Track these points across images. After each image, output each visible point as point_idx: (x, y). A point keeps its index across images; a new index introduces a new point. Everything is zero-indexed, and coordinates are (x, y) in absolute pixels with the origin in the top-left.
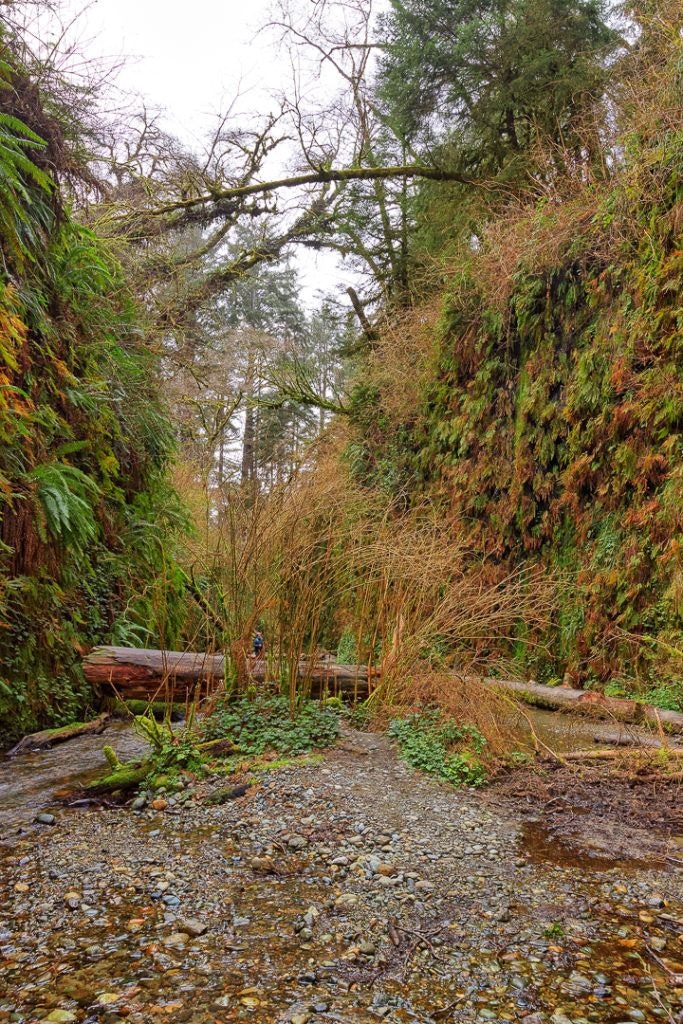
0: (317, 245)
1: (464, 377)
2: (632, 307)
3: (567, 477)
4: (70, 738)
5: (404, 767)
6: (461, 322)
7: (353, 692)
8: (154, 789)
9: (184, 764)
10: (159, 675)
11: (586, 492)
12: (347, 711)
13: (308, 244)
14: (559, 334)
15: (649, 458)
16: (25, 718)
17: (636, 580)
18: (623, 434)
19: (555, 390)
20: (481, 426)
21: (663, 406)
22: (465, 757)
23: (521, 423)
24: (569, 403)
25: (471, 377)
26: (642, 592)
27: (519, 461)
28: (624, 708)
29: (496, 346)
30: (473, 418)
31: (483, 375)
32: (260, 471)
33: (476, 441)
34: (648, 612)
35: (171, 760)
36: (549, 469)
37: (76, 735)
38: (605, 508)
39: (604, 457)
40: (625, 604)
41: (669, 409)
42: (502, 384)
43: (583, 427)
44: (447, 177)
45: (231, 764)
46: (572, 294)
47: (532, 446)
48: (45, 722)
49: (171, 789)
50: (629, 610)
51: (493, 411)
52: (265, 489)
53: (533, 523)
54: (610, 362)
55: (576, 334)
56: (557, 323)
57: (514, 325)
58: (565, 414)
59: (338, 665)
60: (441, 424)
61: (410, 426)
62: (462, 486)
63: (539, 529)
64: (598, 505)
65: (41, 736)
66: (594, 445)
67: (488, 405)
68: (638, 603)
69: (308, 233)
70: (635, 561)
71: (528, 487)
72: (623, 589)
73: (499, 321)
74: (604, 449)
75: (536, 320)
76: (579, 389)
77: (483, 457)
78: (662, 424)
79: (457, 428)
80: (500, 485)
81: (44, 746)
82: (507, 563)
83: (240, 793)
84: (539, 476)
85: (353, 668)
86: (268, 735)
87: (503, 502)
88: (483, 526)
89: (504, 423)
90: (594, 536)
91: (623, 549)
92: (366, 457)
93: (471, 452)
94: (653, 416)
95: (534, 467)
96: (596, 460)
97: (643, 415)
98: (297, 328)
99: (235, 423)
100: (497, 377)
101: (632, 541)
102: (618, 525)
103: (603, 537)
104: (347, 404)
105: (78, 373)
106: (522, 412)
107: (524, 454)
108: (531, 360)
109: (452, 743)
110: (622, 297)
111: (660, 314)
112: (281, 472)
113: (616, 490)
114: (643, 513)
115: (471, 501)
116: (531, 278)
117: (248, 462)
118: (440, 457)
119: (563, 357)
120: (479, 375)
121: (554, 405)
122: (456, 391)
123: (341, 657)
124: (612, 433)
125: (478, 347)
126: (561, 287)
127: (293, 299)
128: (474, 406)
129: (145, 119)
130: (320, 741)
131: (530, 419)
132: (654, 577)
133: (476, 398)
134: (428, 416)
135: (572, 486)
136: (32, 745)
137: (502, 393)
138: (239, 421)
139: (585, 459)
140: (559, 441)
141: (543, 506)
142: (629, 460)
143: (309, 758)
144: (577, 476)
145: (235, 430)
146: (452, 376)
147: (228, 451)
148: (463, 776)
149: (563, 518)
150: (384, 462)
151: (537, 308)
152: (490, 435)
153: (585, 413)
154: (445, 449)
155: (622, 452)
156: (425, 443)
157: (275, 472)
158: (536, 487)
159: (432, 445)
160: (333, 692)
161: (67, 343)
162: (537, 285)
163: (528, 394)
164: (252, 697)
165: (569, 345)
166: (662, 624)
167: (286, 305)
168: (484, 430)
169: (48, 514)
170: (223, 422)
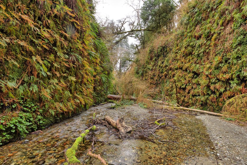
0: (131, 36)
1: (151, 59)
2: (173, 53)
3: (163, 74)
4: (104, 104)
5: (139, 107)
6: (151, 52)
7: (135, 100)
8: (116, 108)
9: (119, 106)
10: (116, 98)
11: (166, 77)
12: (134, 102)
13: (130, 36)
14: (164, 55)
15: (173, 73)
16: (100, 102)
17: (171, 88)
18: (170, 69)
19: (163, 63)
20: (153, 66)
21: (175, 66)
22: (145, 106)
23: (158, 66)
24: (164, 65)
25: (152, 59)
26: (171, 90)
27: (158, 72)
28: (167, 104)
29: (155, 56)
30: (152, 65)
31: (154, 59)
32: (122, 68)
33: (152, 68)
34: (172, 92)
35: (118, 105)
36: (162, 73)
37: (105, 104)
38: (168, 79)
39: (168, 72)
40: (169, 91)
41: (176, 67)
42: (156, 61)
43: (166, 68)
44: (150, 30)
45: (123, 106)
46: (166, 50)
47: (159, 70)
48: (101, 102)
49: (118, 108)
50: (170, 92)
51: (155, 64)
52: (122, 71)
53: (159, 80)
54: (170, 60)
55: (166, 55)
56: (164, 53)
57: (158, 53)
58: (164, 66)
59: (133, 97)
60: (148, 65)
61: (144, 65)
62: (150, 74)
63: (160, 81)
64: (167, 78)
65: (102, 104)
66: (167, 71)
67: (154, 64)
68: (171, 91)
69: (130, 35)
70: (171, 86)
71: (159, 75)
72: (169, 89)
73: (156, 52)
74: (168, 71)
75: (161, 52)
76: (165, 63)
77: (153, 71)
78: (175, 69)
79: (150, 66)
80: (155, 74)
81: (102, 105)
82: (156, 85)
83: (124, 108)
84: (160, 74)
85: (135, 98)
86: (126, 104)
87: (155, 77)
88: (153, 80)
89: (156, 66)
90: (166, 82)
91: (169, 84)
92: (138, 69)
93: (152, 70)
94: (174, 67)
95: (159, 73)
96: (167, 72)
97: (173, 68)
98: (128, 47)
99: (118, 61)
100: (156, 60)
101: (171, 83)
102: (169, 81)
103: (167, 82)
104: (135, 61)
105: (103, 62)
106: (158, 65)
107: (158, 71)
108: (160, 58)
109: (144, 105)
110: (171, 51)
111: (175, 55)
112: (125, 68)
113: (169, 77)
114: (172, 80)
115: (151, 76)
116: (161, 47)
117: (120, 67)
118: (148, 70)
119: (164, 58)
120: (153, 59)
121: (162, 65)
122: (150, 61)
123: (133, 96)
124: (169, 69)
125: (153, 55)
126: (164, 48)
127: (127, 42)
128: (152, 63)
129: (107, 18)
130: (131, 104)
131: (160, 66)
132: (173, 88)
133: (153, 62)
134: (146, 64)
135: (164, 76)
136: (101, 104)
137: (156, 62)
138: (119, 61)
139: (166, 72)
140: (163, 69)
141: (160, 78)
142: (171, 73)
143: (130, 106)
144: (165, 74)
145: (118, 62)
146: (150, 59)
147: (117, 65)
148: (145, 108)
149: (163, 79)
150: (140, 70)
151: (161, 51)
152: (154, 67)
153: (166, 66)
154: (148, 69)
155: (170, 72)
156: (146, 68)
157: (124, 68)
158: (160, 75)
159: (147, 68)
160: (133, 100)
161: (102, 59)
162: (161, 48)
163: (160, 63)
164: (124, 100)
165: (165, 56)
166: (173, 94)
167: (126, 43)
168: (153, 67)
169: (102, 80)
170: (117, 61)
